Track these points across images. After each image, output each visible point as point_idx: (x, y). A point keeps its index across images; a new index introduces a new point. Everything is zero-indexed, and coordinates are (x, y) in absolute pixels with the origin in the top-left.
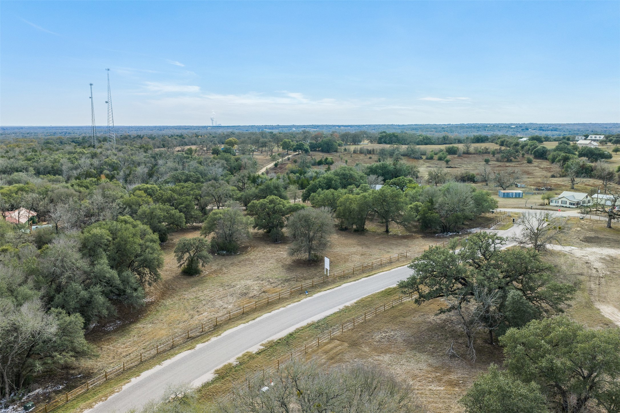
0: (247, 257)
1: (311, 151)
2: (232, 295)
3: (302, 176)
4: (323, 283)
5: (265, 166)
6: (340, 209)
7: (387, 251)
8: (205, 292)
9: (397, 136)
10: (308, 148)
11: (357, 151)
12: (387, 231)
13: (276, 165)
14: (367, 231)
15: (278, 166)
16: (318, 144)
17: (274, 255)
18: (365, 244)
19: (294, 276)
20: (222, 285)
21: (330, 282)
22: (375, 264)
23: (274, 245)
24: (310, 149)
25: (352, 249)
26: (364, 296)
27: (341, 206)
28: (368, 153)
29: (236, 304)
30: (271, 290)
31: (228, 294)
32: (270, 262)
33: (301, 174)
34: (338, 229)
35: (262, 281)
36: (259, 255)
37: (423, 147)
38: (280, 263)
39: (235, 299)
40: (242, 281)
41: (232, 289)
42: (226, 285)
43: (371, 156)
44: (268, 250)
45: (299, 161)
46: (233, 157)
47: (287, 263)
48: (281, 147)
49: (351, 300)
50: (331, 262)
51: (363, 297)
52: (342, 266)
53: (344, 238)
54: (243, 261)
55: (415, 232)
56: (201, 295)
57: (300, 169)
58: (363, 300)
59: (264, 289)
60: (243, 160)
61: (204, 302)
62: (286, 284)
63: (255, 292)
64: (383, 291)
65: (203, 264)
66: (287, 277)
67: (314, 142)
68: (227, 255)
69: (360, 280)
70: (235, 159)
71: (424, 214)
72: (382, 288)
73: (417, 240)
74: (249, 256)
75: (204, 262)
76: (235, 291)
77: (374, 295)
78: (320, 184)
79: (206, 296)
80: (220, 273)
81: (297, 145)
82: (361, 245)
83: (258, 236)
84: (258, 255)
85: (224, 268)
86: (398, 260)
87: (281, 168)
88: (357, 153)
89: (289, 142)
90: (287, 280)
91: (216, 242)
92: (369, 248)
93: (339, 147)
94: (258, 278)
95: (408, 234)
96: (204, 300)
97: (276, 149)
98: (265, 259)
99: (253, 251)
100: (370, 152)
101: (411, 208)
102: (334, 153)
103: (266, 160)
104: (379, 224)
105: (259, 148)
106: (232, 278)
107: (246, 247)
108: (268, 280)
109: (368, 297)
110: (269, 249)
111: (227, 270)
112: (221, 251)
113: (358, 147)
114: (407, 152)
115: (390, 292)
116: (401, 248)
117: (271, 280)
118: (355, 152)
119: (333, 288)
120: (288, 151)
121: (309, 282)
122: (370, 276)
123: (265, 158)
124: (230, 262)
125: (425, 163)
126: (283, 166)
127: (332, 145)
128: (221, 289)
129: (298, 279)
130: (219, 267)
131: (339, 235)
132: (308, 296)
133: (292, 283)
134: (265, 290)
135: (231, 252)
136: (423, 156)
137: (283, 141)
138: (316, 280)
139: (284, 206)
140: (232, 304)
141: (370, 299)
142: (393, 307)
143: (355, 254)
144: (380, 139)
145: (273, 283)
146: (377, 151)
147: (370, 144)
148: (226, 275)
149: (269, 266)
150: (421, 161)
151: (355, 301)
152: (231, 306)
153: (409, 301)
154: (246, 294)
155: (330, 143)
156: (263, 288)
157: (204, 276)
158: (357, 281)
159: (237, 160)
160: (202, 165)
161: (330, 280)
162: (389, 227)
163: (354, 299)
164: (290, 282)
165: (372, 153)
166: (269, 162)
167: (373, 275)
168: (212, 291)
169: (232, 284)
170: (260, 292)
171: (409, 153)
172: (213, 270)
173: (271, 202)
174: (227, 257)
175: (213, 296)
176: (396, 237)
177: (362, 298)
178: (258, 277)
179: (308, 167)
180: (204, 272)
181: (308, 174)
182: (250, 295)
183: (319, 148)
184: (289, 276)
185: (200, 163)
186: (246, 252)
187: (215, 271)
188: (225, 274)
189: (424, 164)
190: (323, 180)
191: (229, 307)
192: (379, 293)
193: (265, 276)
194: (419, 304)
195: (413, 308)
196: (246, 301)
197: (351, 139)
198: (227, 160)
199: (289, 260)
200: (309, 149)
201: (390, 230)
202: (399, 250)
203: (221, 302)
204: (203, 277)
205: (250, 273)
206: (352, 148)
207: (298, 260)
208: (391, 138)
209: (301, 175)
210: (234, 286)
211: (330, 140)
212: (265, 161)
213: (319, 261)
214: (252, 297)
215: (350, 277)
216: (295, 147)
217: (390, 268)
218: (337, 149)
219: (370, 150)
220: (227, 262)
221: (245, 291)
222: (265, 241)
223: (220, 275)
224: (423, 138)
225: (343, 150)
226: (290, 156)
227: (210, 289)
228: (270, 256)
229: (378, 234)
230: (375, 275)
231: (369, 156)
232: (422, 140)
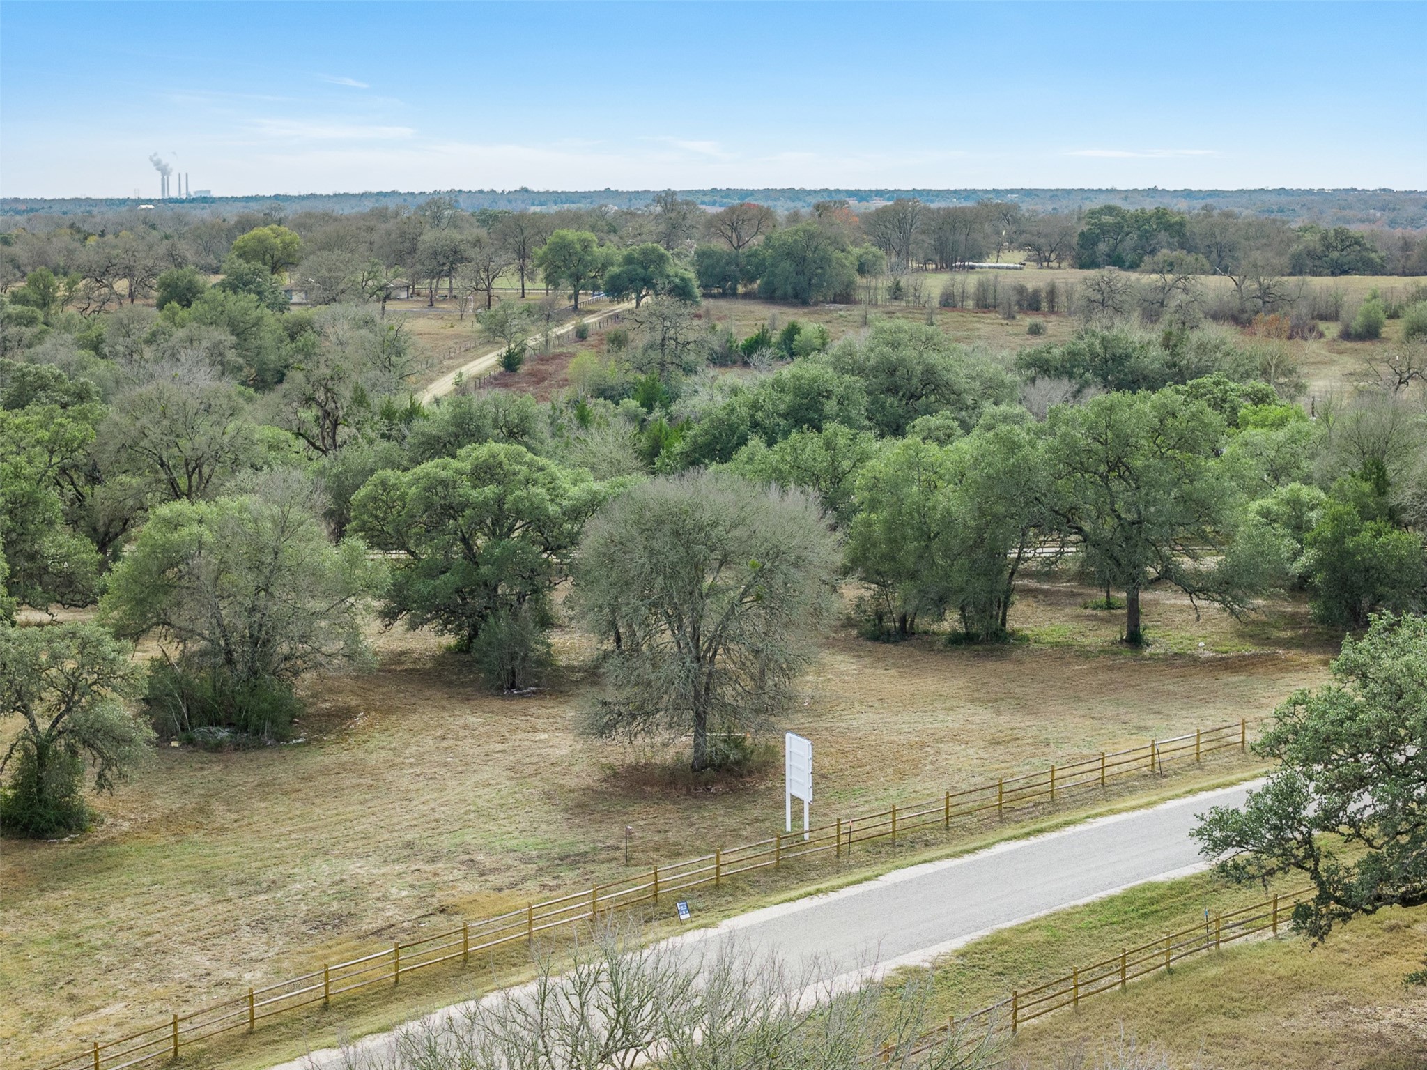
0: (345, 757)
1: (705, 296)
2: (261, 924)
3: (657, 413)
4: (777, 869)
5: (450, 369)
6: (868, 524)
7: (1136, 722)
8: (114, 911)
9: (1182, 224)
10: (691, 275)
11: (964, 296)
12: (1135, 639)
13: (510, 363)
14: (1025, 639)
15: (523, 369)
16: (742, 261)
17: (499, 747)
18: (1009, 696)
19: (610, 842)
20: (208, 880)
21: (816, 868)
22: (1070, 782)
23: (496, 704)
24: (704, 286)
25: (941, 717)
26: (1012, 923)
27: (874, 505)
28: (1021, 310)
29: (286, 964)
30: (482, 899)
31: (244, 921)
32: (478, 777)
33: (648, 404)
34: (861, 635)
35: (432, 861)
36: (413, 749)
37: (1321, 284)
38: (535, 781)
39: (280, 942)
40: (318, 861)
41: (262, 897)
42: (232, 876)
43: (1039, 319)
44: (465, 727)
45: (640, 340)
46: (270, 317)
47: (573, 782)
48: (541, 274)
49: (933, 942)
50: (824, 776)
51: (1003, 926)
52: (882, 794)
53: (892, 672)
54: (325, 771)
55: (1288, 644)
56: (90, 923)
57: (643, 378)
58: (1004, 942)
59: (441, 897)
60: (329, 329)
61: (105, 958)
62: (569, 876)
63: (393, 913)
64: (1112, 900)
65: (101, 775)
66: (572, 844)
67: (720, 245)
68: (238, 747)
69: (984, 854)
70: (286, 329)
71: (1338, 540)
72: (1111, 885)
73: (1302, 675)
74: (360, 754)
75: (108, 763)
76: (279, 906)
77: (1066, 916)
78: (759, 416)
79: (121, 929)
80: (197, 828)
81: (629, 260)
82: (992, 702)
83: (409, 666)
84: (407, 746)
85: (219, 808)
86: (1197, 763)
87: (538, 378)
88: (963, 310)
89: (586, 246)
90: (569, 859)
91: (176, 681)
92: (1032, 712)
93: (860, 281)
94: (407, 852)
95: (1250, 649)
96: (108, 946)
97: (506, 284)
98: (446, 764)
99: (383, 731)
100: (1030, 302)
101: (1266, 514)
102: (832, 307)
103: (457, 337)
104: (1089, 611)
105: (415, 278)
106: (264, 850)
107: (345, 714)
108: (466, 857)
109: (1034, 926)
110: (473, 720)
111: (235, 816)
112: (204, 729)
113: (971, 281)
114: (1236, 304)
115: (1153, 902)
116: (1212, 712)
117: (480, 857)
118: (948, 302)
119: (833, 889)
120: (576, 295)
121: (697, 867)
122: (1041, 831)
123: (449, 331)
124: (253, 780)
125: (1335, 356)
126: (551, 368)
127: (825, 260)
128: (202, 898)
129: (636, 855)
130: (191, 802)
131: (868, 661)
132: (689, 926)
133: (604, 870)
134: (449, 901)
135: (256, 733)
136: (1322, 326)
137: (551, 239)
138: (737, 857)
139: (555, 493)
140: (264, 967)
141: (1039, 936)
142: (1170, 971)
143: (954, 738)
144: (1088, 241)
145: (492, 870)
146: (1069, 298)
147: (1032, 270)
148: (230, 835)
149: (470, 796)
150: (1313, 347)
151: (959, 943)
152: (259, 974)
153: (1262, 946)
154: (340, 920)
155: (810, 255)
156: (438, 894)
157: (112, 841)
158: (968, 858)
159: (295, 330)
160: (103, 357)
161: (813, 854)
162: (1143, 622)
163: (954, 936)
164: (590, 867)
165: (1044, 306)
166: (470, 350)
167: (1057, 827)
168: (151, 908)
169: (262, 877)
170: (420, 912)
171: (1248, 305)
172: (156, 815)
173: (485, 473)
174: (235, 756)
175: (156, 927)
176: (1182, 662)
177: (1000, 931)
178: (409, 845)
179: (689, 370)
180: (110, 821)
181: (690, 403)
182: (367, 925)
183: (752, 280)
184: (579, 839)
185: (96, 346)
186: (345, 734)
187: (169, 819)
188: (223, 830)
189: (1331, 362)
190: (776, 395)
191: (247, 976)
192: (1092, 909)
193: (446, 842)
194: (1320, 933)
195: (1282, 972)
196: (342, 952)
197: (929, 241)
198: (241, 330)
199: (584, 774)
200: (695, 283)
201: (1149, 635)
202: (1202, 718)
203: (202, 960)
204: (103, 843)
205: (367, 824)
206: (935, 284)
207: (634, 768)
208: (1146, 236)
209: (650, 410)
210: (274, 885)
211: (810, 236)
212: (450, 343)
213: (750, 773)
214: (378, 932)
215: (927, 844)
216: (615, 270)
217: (1154, 798)
218: (850, 284)
219: (1036, 293)
220: (236, 777)
221: (335, 906)
222: (450, 684)
223: (197, 837)
224: (1325, 238)
225: (882, 296)
226: (590, 320)
227: (140, 899)
228: (478, 750)
229: (1085, 654)
230: (1069, 830)
231: (1028, 320)
232: (1319, 249)
